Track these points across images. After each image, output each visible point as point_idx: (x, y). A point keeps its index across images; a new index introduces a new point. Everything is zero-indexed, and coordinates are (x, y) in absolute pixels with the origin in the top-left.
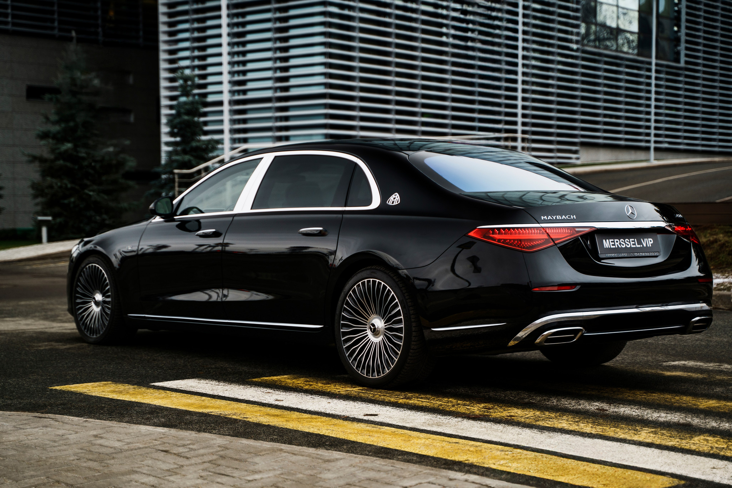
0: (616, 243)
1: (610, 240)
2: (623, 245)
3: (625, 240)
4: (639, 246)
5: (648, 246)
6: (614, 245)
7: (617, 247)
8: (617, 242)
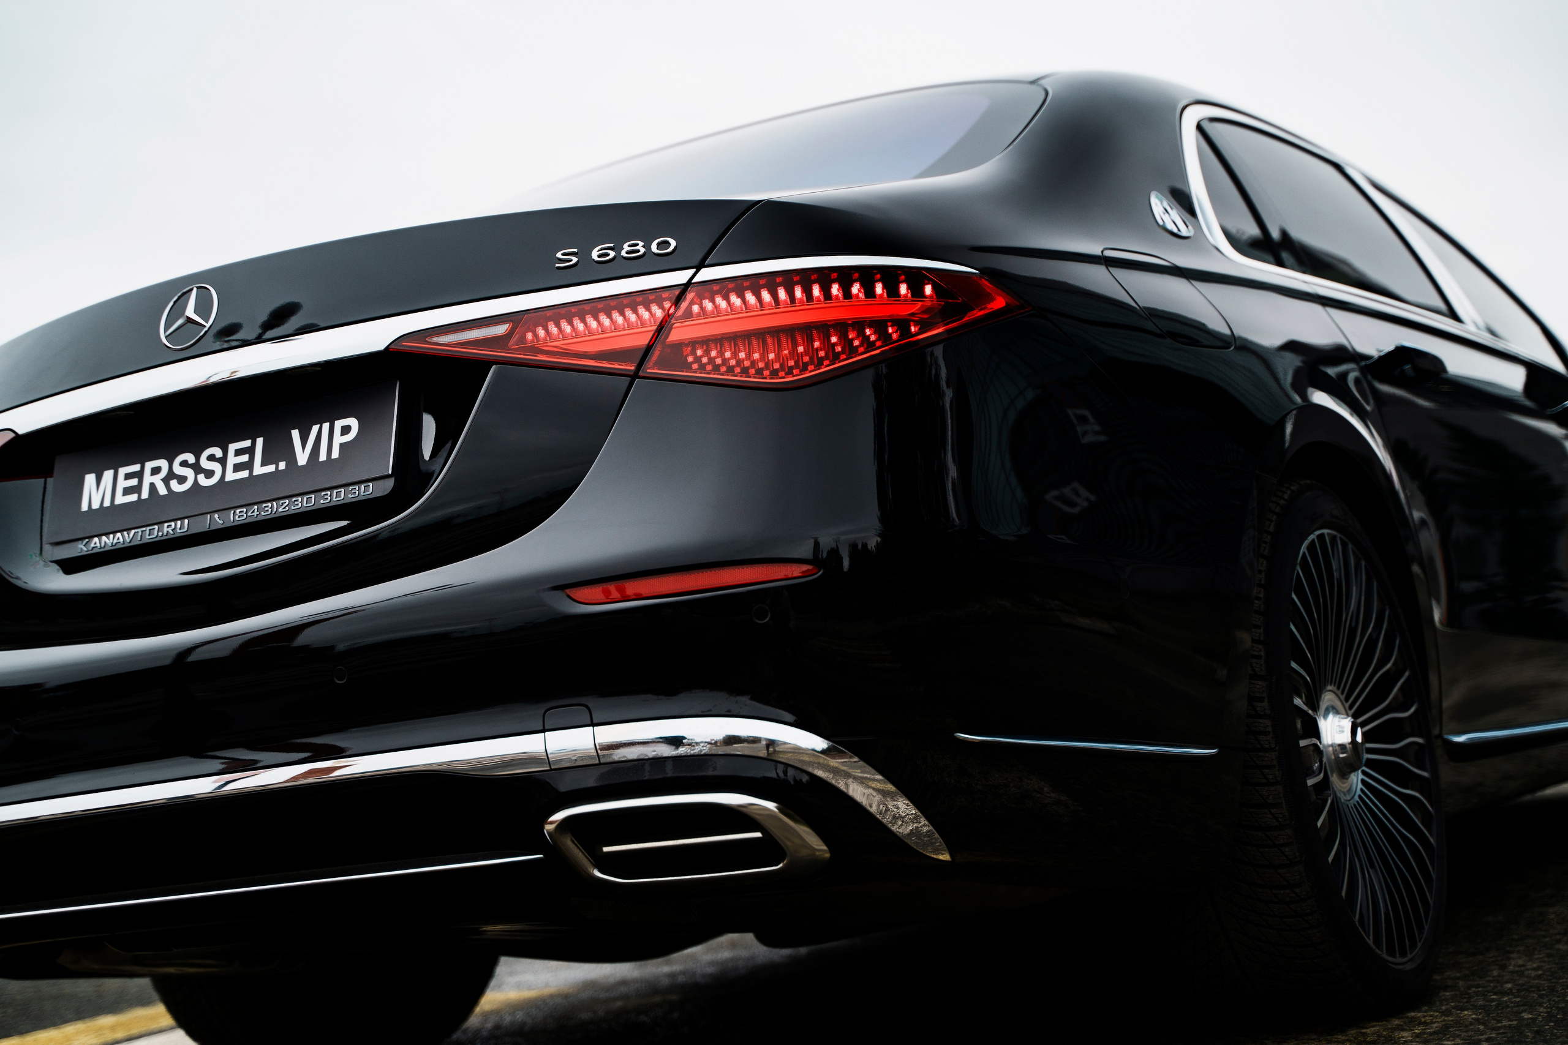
0: (148, 479)
1: (123, 471)
2: (182, 480)
3: (198, 458)
4: (271, 468)
5: (323, 457)
6: (137, 489)
7: (145, 495)
8: (156, 471)
